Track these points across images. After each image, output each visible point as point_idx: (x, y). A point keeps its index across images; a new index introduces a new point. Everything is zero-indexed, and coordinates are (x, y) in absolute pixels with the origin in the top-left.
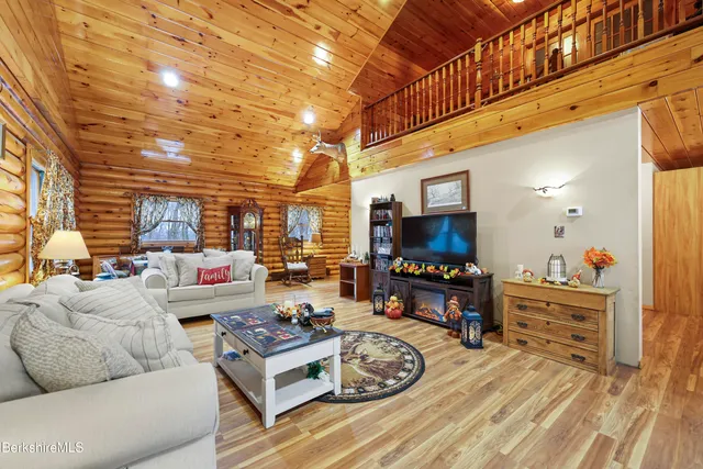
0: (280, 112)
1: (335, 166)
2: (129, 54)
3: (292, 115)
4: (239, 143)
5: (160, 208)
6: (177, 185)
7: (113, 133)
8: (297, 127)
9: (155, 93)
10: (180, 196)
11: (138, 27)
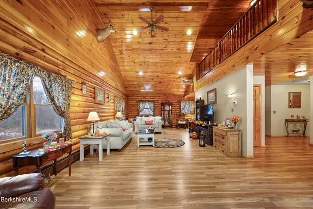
0: (170, 74)
1: (191, 87)
2: (132, 71)
3: (174, 73)
4: (161, 84)
5: (144, 105)
6: (148, 98)
7: (132, 88)
8: (177, 76)
9: (138, 77)
10: (149, 101)
11: (133, 66)
